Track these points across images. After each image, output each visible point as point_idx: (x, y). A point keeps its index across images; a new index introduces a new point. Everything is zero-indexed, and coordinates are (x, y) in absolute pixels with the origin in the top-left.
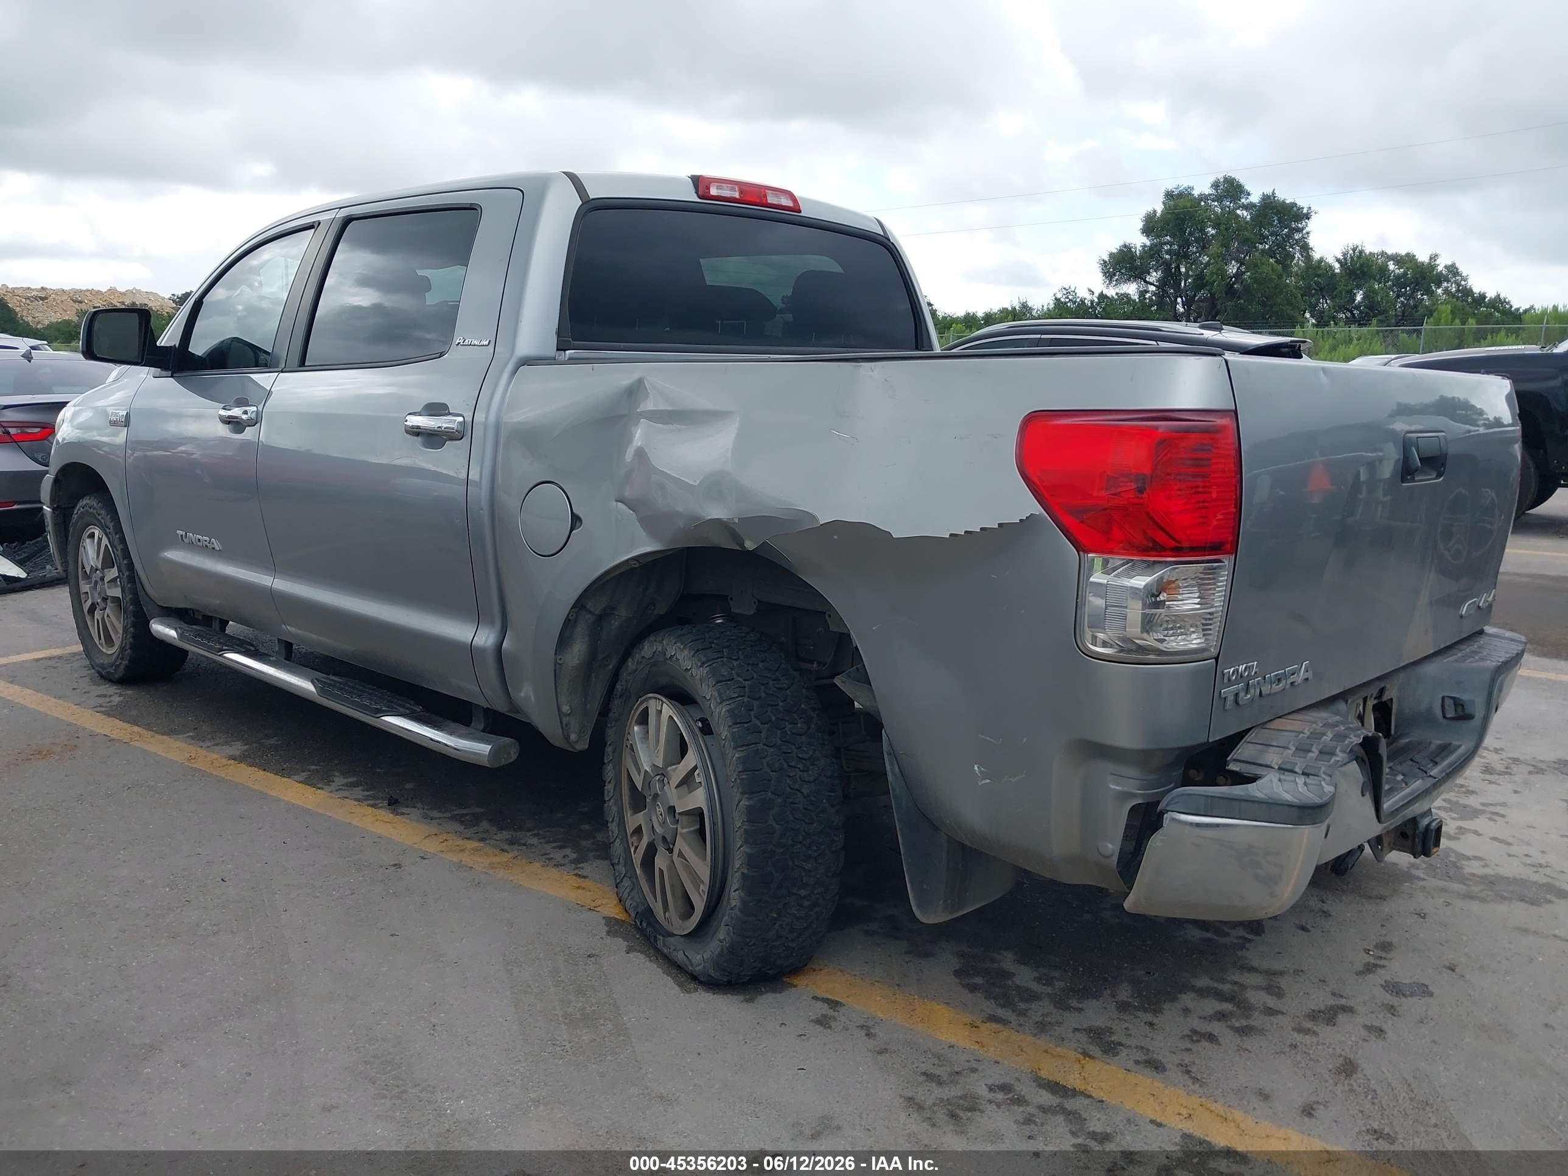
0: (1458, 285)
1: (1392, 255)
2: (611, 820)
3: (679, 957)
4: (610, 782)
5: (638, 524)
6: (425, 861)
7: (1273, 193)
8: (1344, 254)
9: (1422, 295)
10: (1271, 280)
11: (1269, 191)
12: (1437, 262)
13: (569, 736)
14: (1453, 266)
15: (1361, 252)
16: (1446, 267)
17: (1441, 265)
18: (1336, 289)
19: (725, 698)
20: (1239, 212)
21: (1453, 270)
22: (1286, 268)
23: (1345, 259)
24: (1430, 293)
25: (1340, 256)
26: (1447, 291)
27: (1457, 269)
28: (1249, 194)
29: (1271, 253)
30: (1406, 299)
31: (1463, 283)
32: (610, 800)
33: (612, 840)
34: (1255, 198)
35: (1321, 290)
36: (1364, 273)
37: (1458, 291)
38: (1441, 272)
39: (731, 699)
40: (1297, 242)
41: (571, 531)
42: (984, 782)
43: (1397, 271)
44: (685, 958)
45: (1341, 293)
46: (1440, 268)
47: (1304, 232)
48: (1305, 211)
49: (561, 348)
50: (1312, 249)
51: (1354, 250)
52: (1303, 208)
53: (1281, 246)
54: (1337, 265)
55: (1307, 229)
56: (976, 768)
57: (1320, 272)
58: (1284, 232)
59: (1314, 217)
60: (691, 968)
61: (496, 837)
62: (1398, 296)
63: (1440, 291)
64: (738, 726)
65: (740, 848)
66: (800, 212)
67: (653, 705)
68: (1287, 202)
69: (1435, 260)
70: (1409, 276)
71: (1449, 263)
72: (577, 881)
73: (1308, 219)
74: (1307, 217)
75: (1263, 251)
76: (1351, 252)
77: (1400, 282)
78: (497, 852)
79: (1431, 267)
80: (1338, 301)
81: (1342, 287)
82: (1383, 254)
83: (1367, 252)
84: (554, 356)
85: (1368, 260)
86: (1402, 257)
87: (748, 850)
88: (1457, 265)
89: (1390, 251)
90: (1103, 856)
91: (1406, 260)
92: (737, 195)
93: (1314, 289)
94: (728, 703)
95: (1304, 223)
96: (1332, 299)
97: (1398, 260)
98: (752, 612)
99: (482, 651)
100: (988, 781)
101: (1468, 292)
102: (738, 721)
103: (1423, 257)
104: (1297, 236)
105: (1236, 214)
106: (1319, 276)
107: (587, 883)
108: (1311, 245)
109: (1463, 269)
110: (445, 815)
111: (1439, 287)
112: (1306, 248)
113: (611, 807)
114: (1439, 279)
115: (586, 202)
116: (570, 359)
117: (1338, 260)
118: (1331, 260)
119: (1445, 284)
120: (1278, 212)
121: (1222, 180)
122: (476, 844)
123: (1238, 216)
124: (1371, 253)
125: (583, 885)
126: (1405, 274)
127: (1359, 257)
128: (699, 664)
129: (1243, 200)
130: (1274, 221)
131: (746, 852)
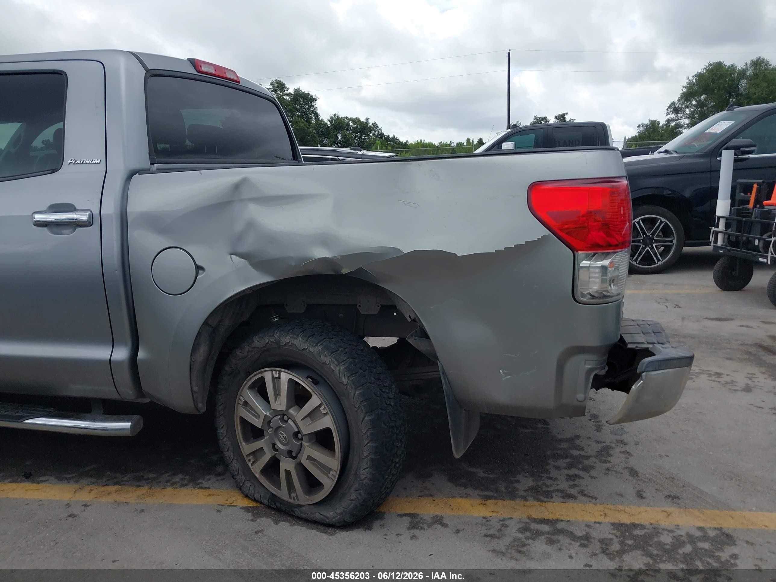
0: (379, 132)
1: (350, 118)
2: (226, 450)
3: (317, 516)
4: (222, 427)
5: (250, 267)
6: (89, 508)
7: (299, 89)
8: (331, 118)
9: (365, 136)
10: (304, 129)
11: (297, 88)
12: (369, 122)
13: (197, 405)
14: (375, 123)
15: (338, 117)
16: (372, 124)
17: (371, 122)
18: (330, 134)
19: (340, 361)
20: (285, 97)
21: (375, 124)
22: (309, 123)
23: (332, 120)
24: (368, 136)
25: (329, 119)
26: (374, 134)
27: (377, 125)
28: (288, 89)
29: (301, 117)
30: (358, 139)
31: (380, 131)
32: (223, 438)
33: (230, 462)
34: (291, 91)
35: (324, 134)
36: (341, 127)
37: (379, 135)
38: (371, 126)
39: (344, 361)
40: (312, 112)
41: (196, 277)
42: (506, 378)
43: (353, 126)
44: (322, 516)
45: (332, 136)
46: (370, 124)
47: (315, 107)
48: (314, 97)
49: (152, 164)
50: (319, 115)
51: (335, 116)
52: (313, 96)
53: (305, 113)
54: (329, 123)
55: (316, 106)
56: (501, 371)
57: (322, 126)
58: (306, 107)
59: (318, 100)
60: (328, 521)
61: (124, 479)
62: (355, 137)
63: (371, 135)
64: (353, 376)
65: (367, 444)
66: (240, 83)
67: (268, 376)
68: (306, 93)
69: (368, 121)
70: (359, 128)
71: (374, 122)
72: (205, 492)
73: (316, 101)
74: (315, 100)
75: (298, 116)
76: (334, 117)
77: (355, 130)
78: (135, 488)
79: (367, 123)
80: (331, 140)
81: (332, 133)
82: (347, 118)
83: (340, 117)
84: (149, 168)
85: (341, 120)
86: (354, 119)
87: (374, 445)
88: (377, 123)
89: (349, 117)
90: (579, 401)
91: (356, 121)
92: (213, 72)
93: (320, 134)
94: (343, 364)
95: (314, 103)
96: (329, 138)
97: (352, 120)
98: (303, 311)
99: (119, 363)
100: (510, 377)
101: (382, 135)
102: (354, 372)
103: (363, 119)
104: (312, 109)
105: (283, 98)
106: (321, 128)
107: (211, 491)
108: (319, 113)
109: (380, 125)
110: (74, 475)
111: (371, 133)
112: (317, 115)
113: (225, 442)
114: (370, 129)
115: (148, 71)
116: (157, 169)
117: (329, 120)
118: (326, 120)
119: (373, 132)
120: (302, 98)
121: (275, 82)
122: (116, 487)
123: (285, 99)
124: (342, 117)
125: (211, 493)
126: (357, 127)
127: (338, 119)
128: (315, 345)
129: (286, 92)
130: (301, 102)
131: (373, 446)
